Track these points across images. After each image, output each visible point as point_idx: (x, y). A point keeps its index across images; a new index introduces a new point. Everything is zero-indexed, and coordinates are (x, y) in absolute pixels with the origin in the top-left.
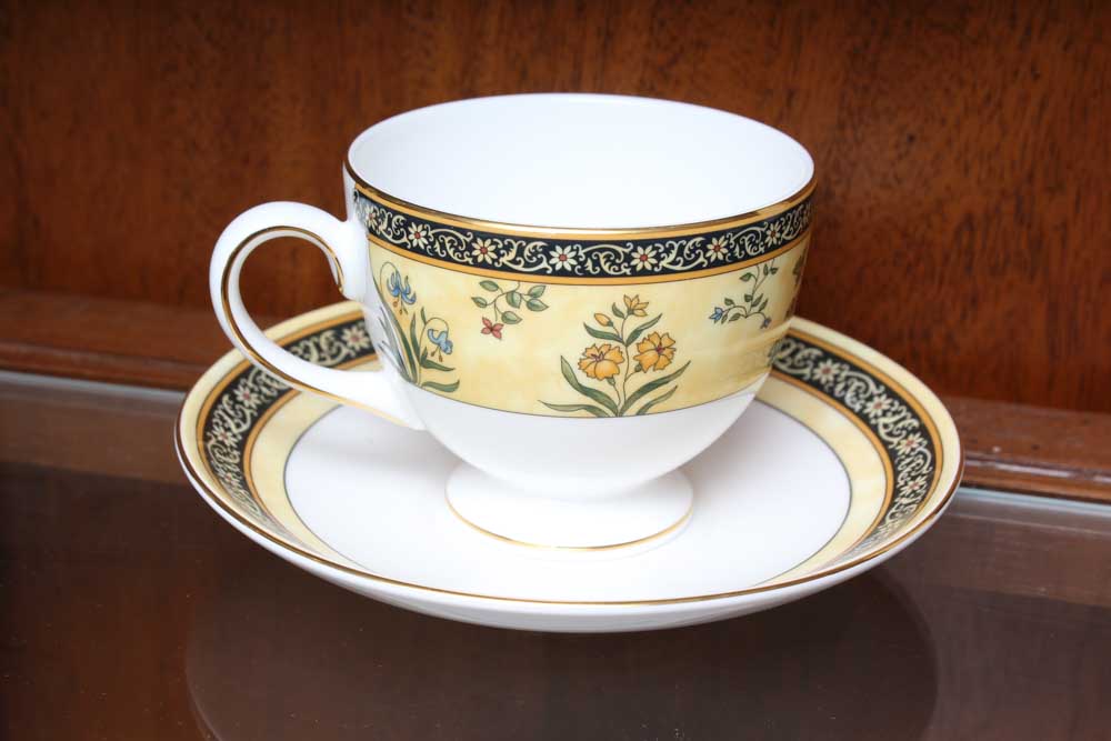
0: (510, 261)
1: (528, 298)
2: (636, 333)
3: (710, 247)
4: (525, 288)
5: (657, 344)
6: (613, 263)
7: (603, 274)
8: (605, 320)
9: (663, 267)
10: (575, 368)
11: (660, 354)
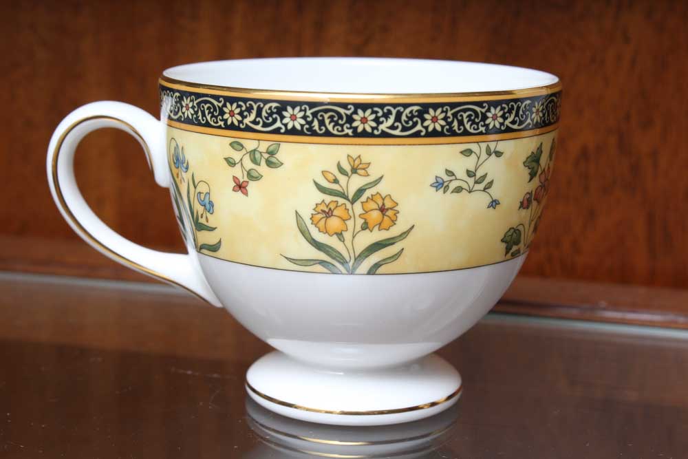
0: (251, 122)
1: (266, 156)
2: (360, 192)
3: (426, 116)
4: (263, 146)
5: (380, 204)
6: (337, 124)
7: (328, 134)
8: (331, 178)
9: (383, 131)
10: (308, 222)
11: (384, 215)
